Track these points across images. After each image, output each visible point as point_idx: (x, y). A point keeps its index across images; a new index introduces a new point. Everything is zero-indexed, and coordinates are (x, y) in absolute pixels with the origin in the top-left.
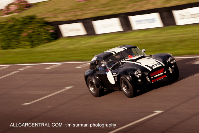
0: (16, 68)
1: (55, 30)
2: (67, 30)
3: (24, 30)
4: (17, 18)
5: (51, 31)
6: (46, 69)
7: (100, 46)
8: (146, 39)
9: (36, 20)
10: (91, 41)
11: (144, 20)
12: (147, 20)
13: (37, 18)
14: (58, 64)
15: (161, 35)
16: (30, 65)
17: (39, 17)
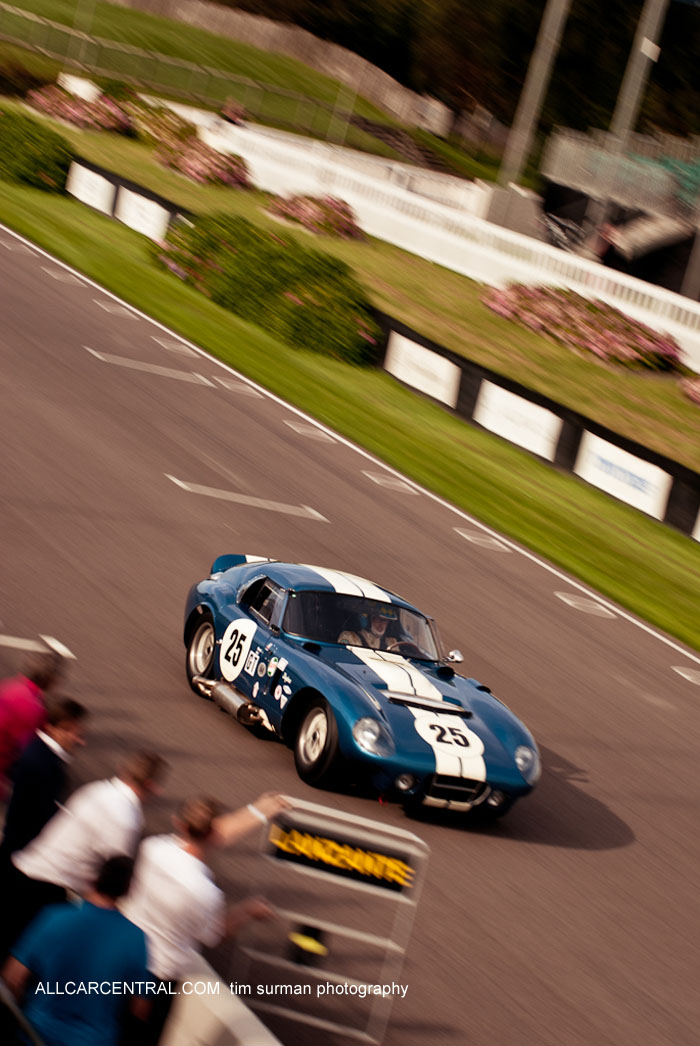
0: (210, 371)
1: (379, 343)
2: (410, 362)
3: (295, 284)
4: (302, 243)
5: (363, 334)
6: (286, 422)
7: (459, 458)
8: (596, 522)
9: (345, 281)
10: (451, 432)
11: (621, 469)
12: (632, 475)
13: (352, 276)
14: (325, 433)
15: (635, 535)
16: (253, 388)
17: (359, 280)
